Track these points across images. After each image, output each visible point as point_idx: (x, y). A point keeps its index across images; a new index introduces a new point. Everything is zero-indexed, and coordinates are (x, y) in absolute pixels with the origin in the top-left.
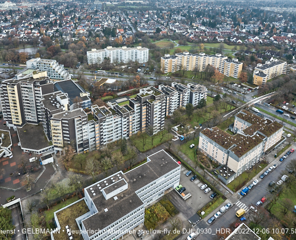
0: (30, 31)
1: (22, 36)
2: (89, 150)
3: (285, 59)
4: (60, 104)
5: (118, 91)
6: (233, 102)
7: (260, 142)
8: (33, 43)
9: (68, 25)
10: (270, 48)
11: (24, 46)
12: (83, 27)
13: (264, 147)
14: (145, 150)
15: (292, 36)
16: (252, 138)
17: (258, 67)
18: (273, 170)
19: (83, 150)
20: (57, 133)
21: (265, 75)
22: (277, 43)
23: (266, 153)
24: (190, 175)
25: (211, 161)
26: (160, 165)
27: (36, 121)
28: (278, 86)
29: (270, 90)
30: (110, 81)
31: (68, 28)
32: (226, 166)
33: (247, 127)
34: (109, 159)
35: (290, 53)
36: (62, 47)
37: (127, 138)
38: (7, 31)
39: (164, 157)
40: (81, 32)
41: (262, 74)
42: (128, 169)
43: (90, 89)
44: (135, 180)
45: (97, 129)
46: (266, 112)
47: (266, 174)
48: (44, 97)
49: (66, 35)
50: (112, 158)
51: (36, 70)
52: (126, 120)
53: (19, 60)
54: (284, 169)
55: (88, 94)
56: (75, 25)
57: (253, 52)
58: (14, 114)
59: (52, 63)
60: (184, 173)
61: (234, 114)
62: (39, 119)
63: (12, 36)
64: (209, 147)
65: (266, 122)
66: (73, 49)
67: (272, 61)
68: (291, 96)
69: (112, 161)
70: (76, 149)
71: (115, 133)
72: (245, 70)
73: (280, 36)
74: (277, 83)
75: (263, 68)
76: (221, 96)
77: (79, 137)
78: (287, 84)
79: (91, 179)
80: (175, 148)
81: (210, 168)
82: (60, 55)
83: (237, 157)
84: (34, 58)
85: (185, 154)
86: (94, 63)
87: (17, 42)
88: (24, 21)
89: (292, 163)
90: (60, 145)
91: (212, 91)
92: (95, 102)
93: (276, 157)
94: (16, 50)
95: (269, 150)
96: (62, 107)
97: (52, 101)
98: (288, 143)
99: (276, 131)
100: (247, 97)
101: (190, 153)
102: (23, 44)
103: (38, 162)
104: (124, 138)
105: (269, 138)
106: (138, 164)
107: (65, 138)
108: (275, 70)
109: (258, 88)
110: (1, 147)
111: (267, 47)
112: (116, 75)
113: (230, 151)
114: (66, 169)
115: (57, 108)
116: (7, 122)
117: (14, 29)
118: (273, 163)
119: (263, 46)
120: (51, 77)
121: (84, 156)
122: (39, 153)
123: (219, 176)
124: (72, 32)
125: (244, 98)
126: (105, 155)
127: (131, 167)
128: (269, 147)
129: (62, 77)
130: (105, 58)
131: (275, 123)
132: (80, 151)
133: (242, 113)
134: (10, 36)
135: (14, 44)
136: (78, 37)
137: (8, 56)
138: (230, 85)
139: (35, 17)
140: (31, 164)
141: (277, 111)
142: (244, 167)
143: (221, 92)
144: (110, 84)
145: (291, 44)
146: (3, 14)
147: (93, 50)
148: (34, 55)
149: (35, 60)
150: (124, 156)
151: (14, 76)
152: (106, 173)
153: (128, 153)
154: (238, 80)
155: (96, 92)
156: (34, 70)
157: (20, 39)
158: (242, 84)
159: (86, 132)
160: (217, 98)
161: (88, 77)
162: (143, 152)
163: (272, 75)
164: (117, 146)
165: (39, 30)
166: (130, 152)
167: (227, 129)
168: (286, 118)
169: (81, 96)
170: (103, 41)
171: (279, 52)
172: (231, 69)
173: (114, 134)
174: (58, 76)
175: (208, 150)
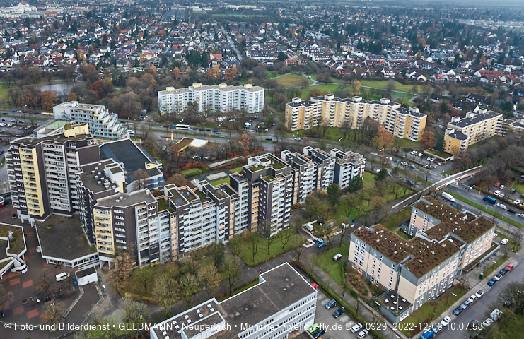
0: (60, 55)
1: (46, 62)
2: (159, 261)
3: (501, 110)
4: (110, 181)
5: (211, 161)
6: (408, 182)
7: (455, 252)
8: (65, 75)
9: (126, 46)
10: (474, 90)
11: (49, 80)
12: (153, 49)
13: (461, 260)
14: (256, 262)
15: (512, 70)
16: (440, 245)
17: (454, 123)
18: (476, 300)
19: (149, 261)
20: (105, 232)
21: (465, 137)
22: (487, 81)
23: (464, 272)
24: (333, 306)
25: (370, 284)
26: (281, 289)
27: (69, 210)
28: (488, 156)
29: (473, 162)
30: (198, 143)
31: (126, 50)
32: (395, 292)
33: (433, 226)
34: (193, 277)
35: (509, 99)
36: (115, 83)
37: (225, 242)
38: (20, 53)
39: (288, 275)
40: (149, 57)
41: (459, 135)
42: (225, 295)
43: (162, 156)
44: (238, 314)
45: (173, 225)
46: (466, 201)
47: (465, 307)
48: (84, 169)
49: (122, 63)
50: (199, 275)
51: (69, 121)
52: (224, 210)
53: (42, 105)
54: (495, 300)
55: (158, 165)
56: (139, 46)
57: (446, 97)
58: (30, 197)
59: (97, 111)
60: (323, 303)
61: (410, 203)
62: (74, 207)
63: (29, 63)
64: (366, 259)
65: (465, 217)
66: (134, 87)
67: (478, 112)
68: (509, 173)
69: (198, 282)
70: (137, 260)
71: (205, 233)
72: (431, 128)
73: (492, 69)
74: (486, 150)
75: (462, 124)
76: (389, 171)
77: (143, 238)
78: (503, 153)
79: (162, 311)
80: (307, 261)
81: (367, 295)
82: (111, 97)
83: (415, 278)
84: (67, 101)
85: (324, 270)
86: (170, 112)
87: (37, 74)
88: (50, 38)
89: (509, 290)
90: (109, 252)
91: (373, 162)
92: (170, 179)
93: (481, 277)
94: (36, 87)
95: (471, 266)
96: (114, 187)
97: (96, 177)
98: (503, 255)
99: (482, 234)
100: (433, 174)
101: (334, 269)
102: (48, 77)
103: (72, 281)
104: (221, 242)
105: (470, 246)
106: (244, 286)
107: (118, 241)
108: (482, 128)
109: (452, 158)
110: (8, 254)
111: (468, 88)
112: (208, 133)
113: (403, 266)
114: (119, 293)
115: (106, 189)
116: (19, 211)
117: (33, 50)
118: (477, 289)
119: (463, 86)
120: (95, 135)
121: (150, 272)
122: (73, 266)
123: (383, 309)
124: (134, 58)
125: (428, 175)
126: (186, 271)
127: (231, 292)
128: (470, 261)
129: (115, 135)
130: (190, 104)
131: (482, 220)
132: (143, 263)
133: (425, 201)
134: (25, 63)
135: (32, 77)
136: (143, 67)
137: (21, 98)
138: (404, 153)
139: (69, 31)
140: (59, 285)
141: (485, 200)
142: (427, 294)
143: (388, 165)
144: (196, 148)
145: (511, 83)
146: (14, 26)
147: (169, 89)
148: (67, 96)
149: (68, 104)
150: (219, 272)
151: (32, 133)
152: (188, 302)
153: (227, 268)
154: (419, 145)
155: (173, 161)
156: (66, 123)
157: (43, 67)
158: (426, 152)
159: (155, 231)
160: (382, 175)
161: (159, 135)
162: (252, 267)
163: (477, 136)
164: (208, 255)
165: (75, 53)
166: (230, 266)
167: (398, 229)
168: (500, 212)
169: (148, 169)
170: (185, 73)
171: (490, 97)
172: (406, 125)
173: (203, 235)
174: (108, 132)
175: (365, 265)
